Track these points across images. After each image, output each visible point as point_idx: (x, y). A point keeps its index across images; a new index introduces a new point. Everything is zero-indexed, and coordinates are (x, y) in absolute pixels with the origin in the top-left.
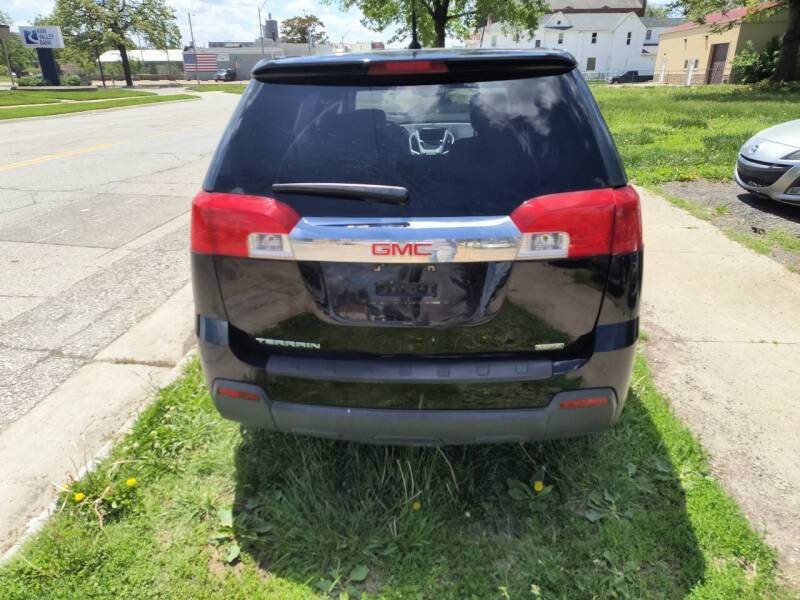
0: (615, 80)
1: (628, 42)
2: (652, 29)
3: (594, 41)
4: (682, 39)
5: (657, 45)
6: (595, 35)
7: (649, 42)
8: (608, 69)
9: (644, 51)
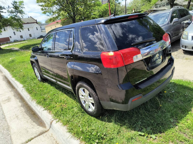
0: (38, 38)
1: (37, 30)
2: (41, 26)
3: (29, 30)
4: (50, 27)
5: (45, 29)
6: (28, 29)
7: (41, 29)
8: (35, 36)
9: (42, 31)
